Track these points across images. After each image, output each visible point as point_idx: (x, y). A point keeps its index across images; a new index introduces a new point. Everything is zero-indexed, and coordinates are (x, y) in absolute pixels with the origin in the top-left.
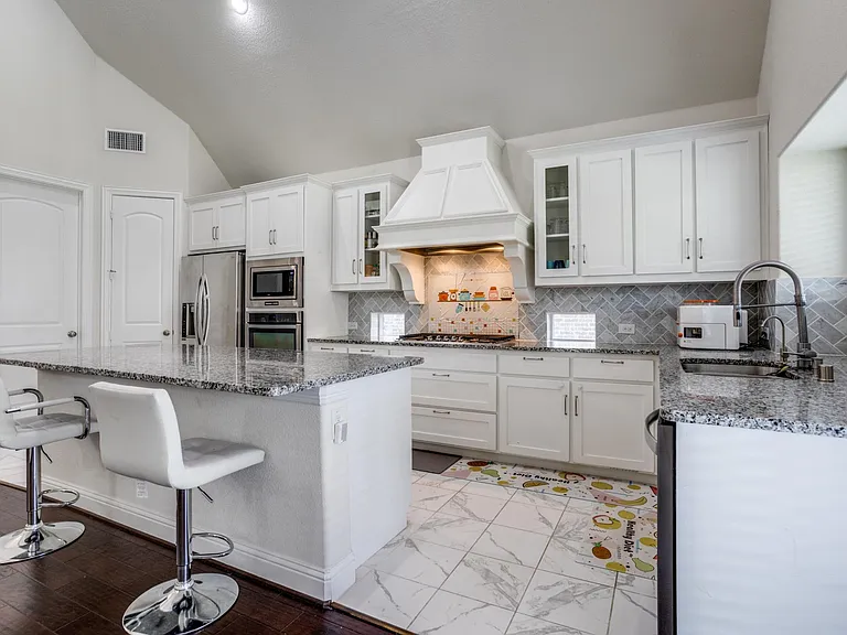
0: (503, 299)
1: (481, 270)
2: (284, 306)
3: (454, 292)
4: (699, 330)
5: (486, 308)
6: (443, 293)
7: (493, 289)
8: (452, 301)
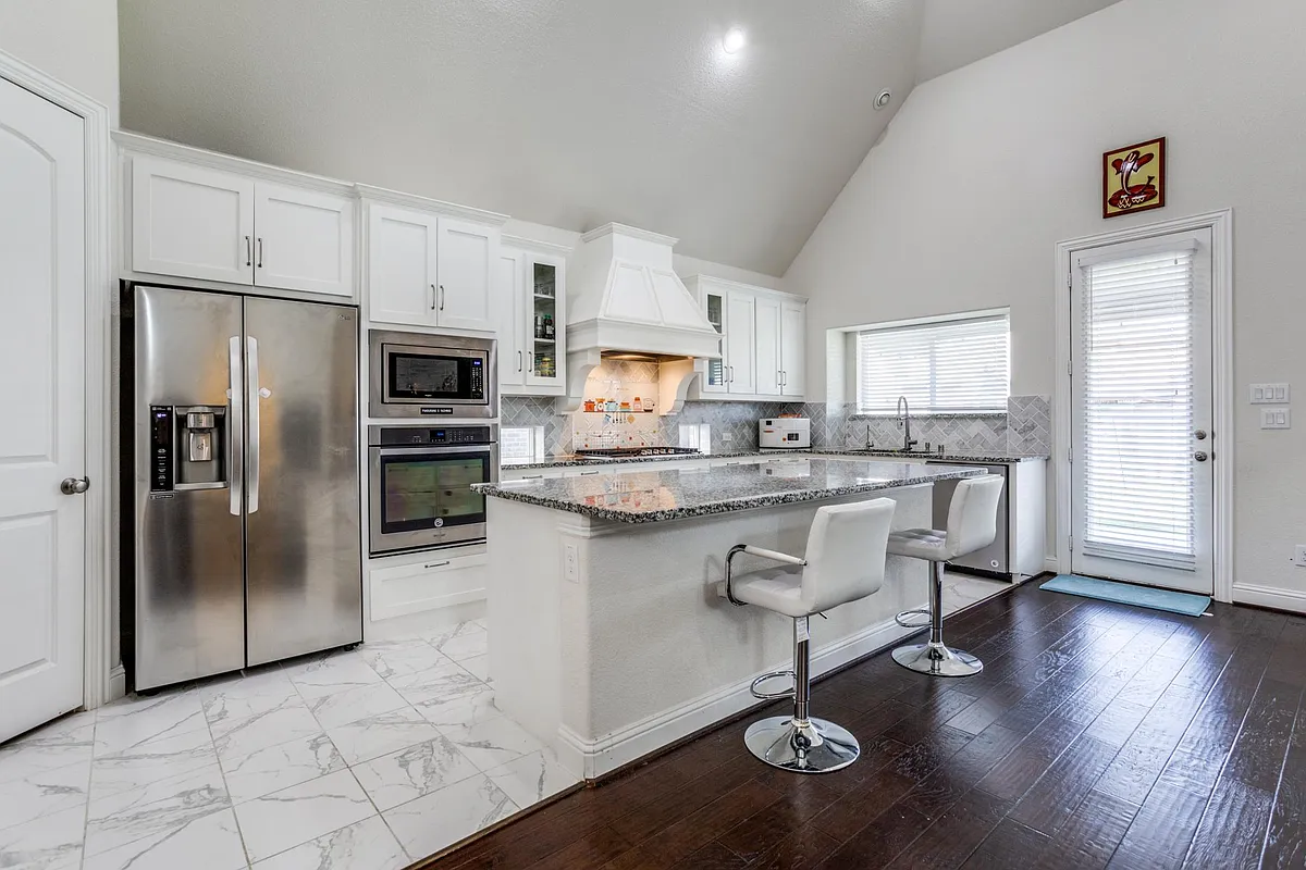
0: (646, 411)
1: (626, 378)
2: (461, 417)
3: (601, 401)
4: (797, 435)
5: (631, 419)
6: (590, 402)
7: (638, 399)
8: (599, 411)
